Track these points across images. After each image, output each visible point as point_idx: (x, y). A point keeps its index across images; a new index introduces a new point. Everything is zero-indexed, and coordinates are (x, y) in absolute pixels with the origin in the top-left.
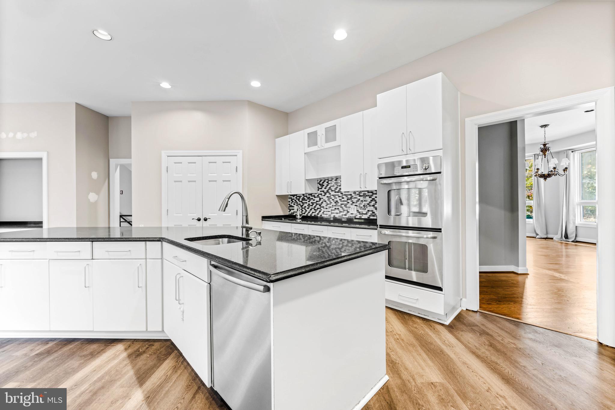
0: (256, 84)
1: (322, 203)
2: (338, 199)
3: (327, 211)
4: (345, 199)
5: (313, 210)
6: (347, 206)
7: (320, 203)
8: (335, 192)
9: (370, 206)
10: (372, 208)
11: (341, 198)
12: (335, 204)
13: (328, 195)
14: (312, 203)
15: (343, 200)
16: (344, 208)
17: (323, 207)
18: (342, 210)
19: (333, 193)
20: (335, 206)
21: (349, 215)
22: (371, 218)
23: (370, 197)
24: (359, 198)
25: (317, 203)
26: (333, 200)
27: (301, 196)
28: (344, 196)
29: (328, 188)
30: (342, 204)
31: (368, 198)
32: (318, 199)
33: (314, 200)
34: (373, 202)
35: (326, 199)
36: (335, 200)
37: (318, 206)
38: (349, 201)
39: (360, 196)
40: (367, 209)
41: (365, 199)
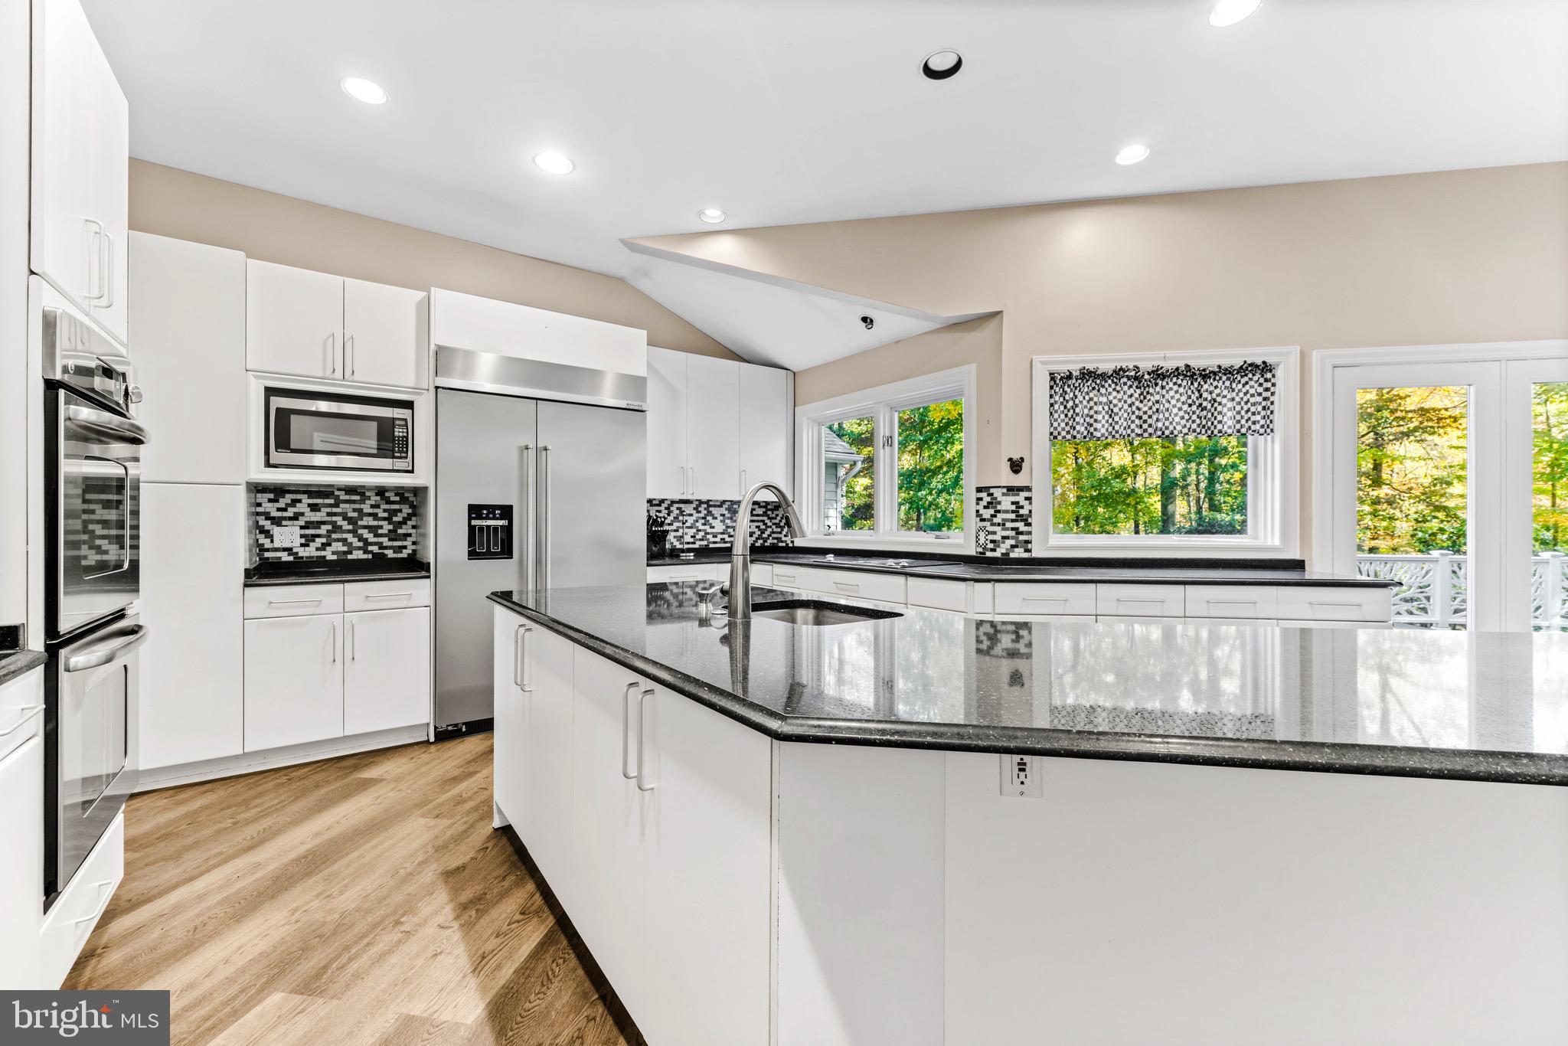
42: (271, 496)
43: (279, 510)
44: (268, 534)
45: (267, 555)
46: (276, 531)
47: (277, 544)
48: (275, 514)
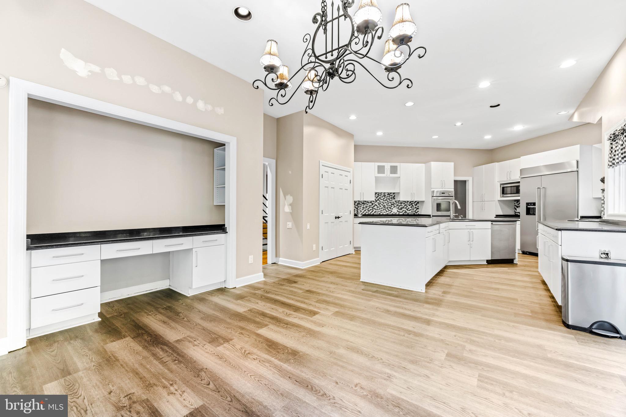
0: (380, 134)
1: (374, 206)
2: (385, 204)
3: (377, 211)
4: (390, 204)
5: (367, 211)
6: (391, 208)
7: (373, 206)
8: (384, 200)
9: (404, 208)
10: (405, 209)
11: (387, 204)
12: (383, 207)
13: (378, 202)
14: (365, 206)
15: (388, 205)
16: (390, 209)
17: (375, 209)
18: (387, 210)
19: (382, 201)
20: (384, 208)
21: (392, 213)
22: (405, 214)
23: (404, 204)
24: (398, 204)
25: (370, 206)
26: (382, 205)
27: (357, 202)
28: (389, 203)
29: (378, 198)
30: (388, 207)
31: (403, 204)
32: (371, 204)
33: (368, 205)
34: (406, 206)
35: (377, 204)
36: (383, 205)
37: (371, 208)
38: (392, 205)
39: (399, 203)
40: (402, 210)
41: (401, 205)
42: (516, 202)
43: (518, 205)
44: (516, 209)
45: (516, 213)
46: (517, 209)
47: (517, 212)
48: (517, 205)
